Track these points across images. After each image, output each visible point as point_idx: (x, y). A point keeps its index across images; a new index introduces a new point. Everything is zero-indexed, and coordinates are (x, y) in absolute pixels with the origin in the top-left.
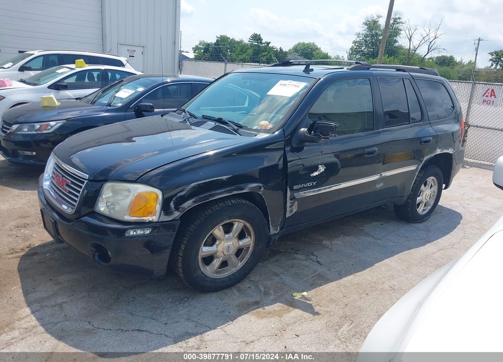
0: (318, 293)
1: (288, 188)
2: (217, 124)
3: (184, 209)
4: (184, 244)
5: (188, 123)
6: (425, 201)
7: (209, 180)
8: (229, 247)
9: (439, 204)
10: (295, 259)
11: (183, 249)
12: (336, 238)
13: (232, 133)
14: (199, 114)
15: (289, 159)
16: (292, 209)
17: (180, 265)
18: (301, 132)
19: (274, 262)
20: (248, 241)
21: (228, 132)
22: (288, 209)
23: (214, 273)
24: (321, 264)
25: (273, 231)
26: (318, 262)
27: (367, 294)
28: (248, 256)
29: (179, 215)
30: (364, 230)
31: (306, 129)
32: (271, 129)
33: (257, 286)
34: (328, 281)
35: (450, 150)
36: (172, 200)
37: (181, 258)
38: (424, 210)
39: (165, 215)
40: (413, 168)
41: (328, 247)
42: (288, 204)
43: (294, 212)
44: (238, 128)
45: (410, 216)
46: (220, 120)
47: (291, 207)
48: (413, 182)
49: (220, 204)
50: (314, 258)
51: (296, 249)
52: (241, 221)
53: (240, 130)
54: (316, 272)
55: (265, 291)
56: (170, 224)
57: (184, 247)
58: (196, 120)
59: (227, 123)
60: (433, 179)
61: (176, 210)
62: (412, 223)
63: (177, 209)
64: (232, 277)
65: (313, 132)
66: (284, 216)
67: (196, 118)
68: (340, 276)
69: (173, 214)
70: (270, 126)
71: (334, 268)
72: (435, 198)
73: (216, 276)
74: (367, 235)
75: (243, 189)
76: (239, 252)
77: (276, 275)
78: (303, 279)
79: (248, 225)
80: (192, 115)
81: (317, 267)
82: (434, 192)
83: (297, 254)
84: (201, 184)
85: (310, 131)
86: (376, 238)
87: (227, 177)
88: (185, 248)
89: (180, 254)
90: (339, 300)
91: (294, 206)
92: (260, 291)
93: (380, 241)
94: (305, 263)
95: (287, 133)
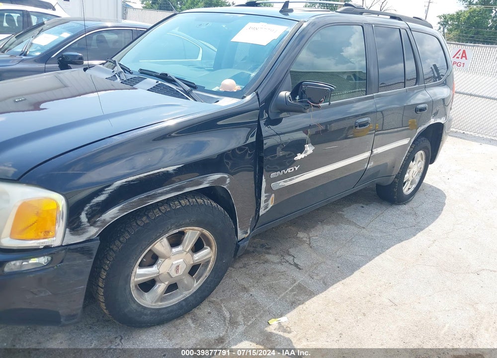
0: (302, 317)
1: (263, 178)
2: (160, 82)
3: (104, 222)
4: (104, 269)
5: (119, 79)
6: (411, 179)
7: (146, 174)
8: (178, 266)
9: (424, 181)
10: (266, 262)
11: (104, 277)
12: (313, 227)
13: (182, 97)
14: (135, 68)
15: (264, 134)
16: (267, 203)
17: (102, 299)
18: (282, 97)
19: (241, 268)
20: (207, 253)
21: (176, 94)
22: (262, 205)
23: (156, 302)
24: (300, 269)
25: (241, 235)
26: (296, 265)
27: (364, 315)
28: (207, 273)
29: (97, 232)
30: (344, 215)
31: (288, 93)
32: (238, 91)
33: (220, 311)
34: (311, 294)
35: (442, 119)
36: (83, 210)
37: (102, 290)
38: (409, 189)
39: (72, 234)
40: (405, 141)
41: (305, 242)
42: (263, 198)
43: (269, 208)
44: (190, 90)
45: (395, 197)
46: (164, 77)
47: (266, 201)
48: (404, 158)
49: (163, 208)
50: (290, 259)
51: (267, 246)
52: (196, 228)
53: (194, 91)
54: (295, 281)
55: (231, 318)
56: (82, 248)
57: (105, 274)
58: (130, 76)
59: (175, 81)
60: (421, 154)
61: (91, 225)
62: (396, 204)
63: (92, 222)
64: (184, 304)
65: (298, 98)
66: (256, 214)
67: (131, 73)
68: (326, 285)
69: (87, 232)
70: (237, 88)
71: (317, 275)
72: (420, 174)
73: (161, 305)
74: (349, 222)
75: (200, 184)
76: (193, 270)
77: (245, 289)
78: (281, 293)
79: (207, 233)
80: (125, 69)
81: (295, 273)
82: (421, 168)
83: (268, 253)
84: (132, 181)
85: (294, 94)
86: (359, 227)
87: (175, 167)
88: (108, 275)
89: (100, 284)
90: (330, 327)
91: (271, 199)
92: (225, 318)
93: (364, 231)
94: (279, 267)
95: (262, 97)
